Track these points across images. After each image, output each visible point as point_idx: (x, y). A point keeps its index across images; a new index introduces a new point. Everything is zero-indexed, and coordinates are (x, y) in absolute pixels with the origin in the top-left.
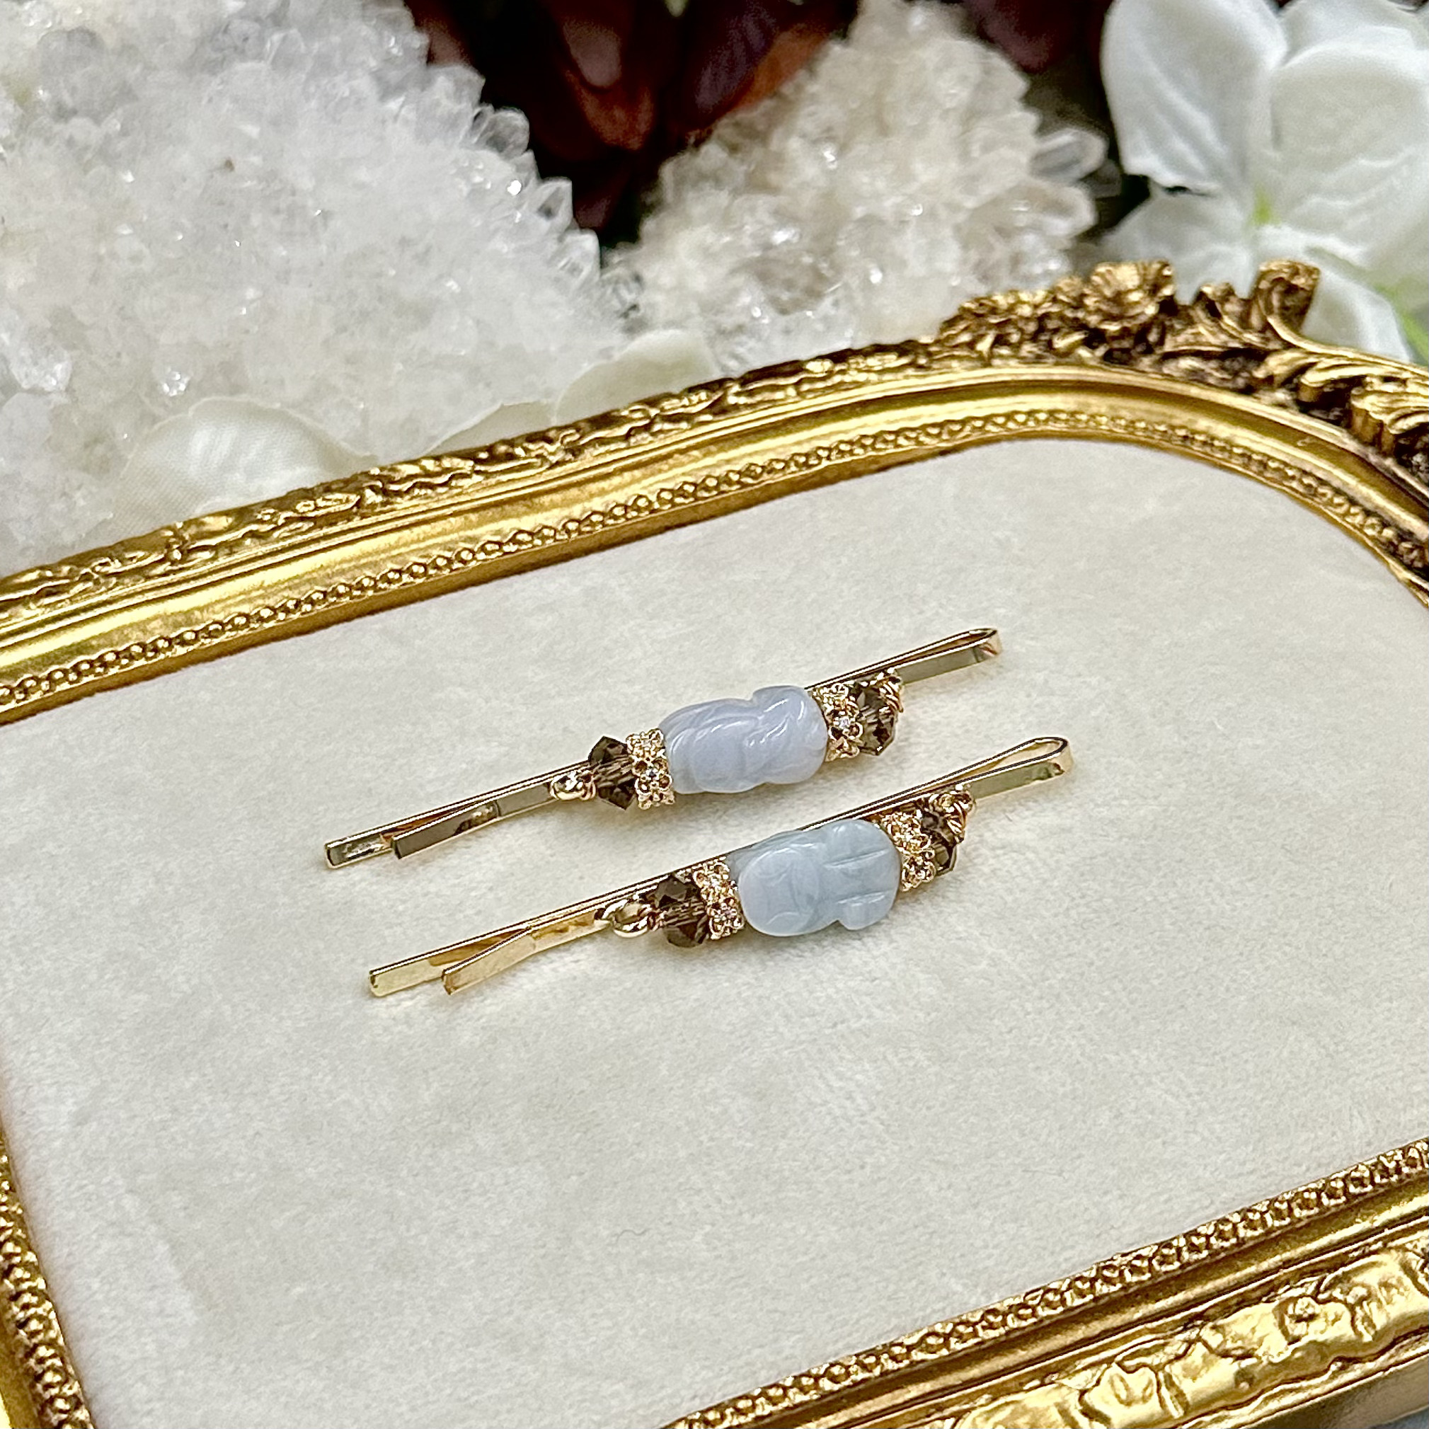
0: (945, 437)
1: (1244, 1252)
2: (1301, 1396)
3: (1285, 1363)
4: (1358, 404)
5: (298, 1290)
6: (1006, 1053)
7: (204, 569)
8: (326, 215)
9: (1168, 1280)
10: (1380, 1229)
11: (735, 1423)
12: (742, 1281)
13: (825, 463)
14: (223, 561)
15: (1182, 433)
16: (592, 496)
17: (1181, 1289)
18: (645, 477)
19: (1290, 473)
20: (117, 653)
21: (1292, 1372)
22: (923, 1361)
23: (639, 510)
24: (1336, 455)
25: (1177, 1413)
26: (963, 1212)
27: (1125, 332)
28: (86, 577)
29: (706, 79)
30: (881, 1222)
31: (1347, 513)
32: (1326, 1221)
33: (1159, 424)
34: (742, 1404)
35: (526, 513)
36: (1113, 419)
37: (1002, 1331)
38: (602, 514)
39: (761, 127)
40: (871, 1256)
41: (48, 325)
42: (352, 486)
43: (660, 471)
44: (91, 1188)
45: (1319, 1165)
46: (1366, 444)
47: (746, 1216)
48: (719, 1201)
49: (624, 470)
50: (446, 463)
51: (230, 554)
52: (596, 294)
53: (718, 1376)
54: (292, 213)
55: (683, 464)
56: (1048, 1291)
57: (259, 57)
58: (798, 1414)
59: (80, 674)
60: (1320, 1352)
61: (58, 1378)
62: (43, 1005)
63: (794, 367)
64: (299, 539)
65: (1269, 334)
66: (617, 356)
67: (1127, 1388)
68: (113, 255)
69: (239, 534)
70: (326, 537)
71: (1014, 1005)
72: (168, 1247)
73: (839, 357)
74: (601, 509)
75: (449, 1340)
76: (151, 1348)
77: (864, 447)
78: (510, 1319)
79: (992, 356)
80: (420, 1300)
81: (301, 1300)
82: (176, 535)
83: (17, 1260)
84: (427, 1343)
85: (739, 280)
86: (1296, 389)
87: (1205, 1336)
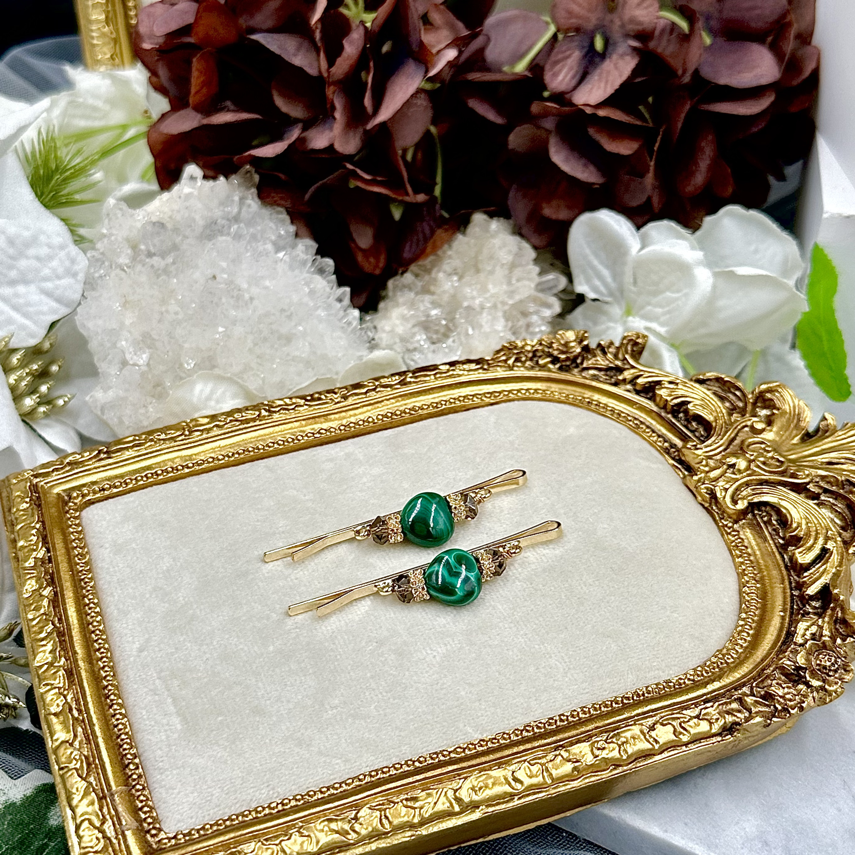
0: (492, 398)
1: (582, 723)
2: (598, 778)
3: (592, 765)
4: (658, 392)
5: (220, 718)
6: (496, 643)
7: (198, 439)
8: (252, 299)
9: (550, 732)
10: (634, 717)
11: (382, 776)
12: (388, 724)
13: (444, 407)
14: (205, 436)
15: (588, 400)
16: (351, 416)
17: (555, 735)
18: (372, 409)
19: (629, 418)
20: (162, 471)
21: (594, 769)
22: (455, 757)
23: (369, 422)
24: (649, 412)
25: (549, 781)
26: (475, 702)
27: (567, 359)
28: (152, 440)
29: (407, 248)
30: (443, 704)
31: (651, 436)
32: (614, 712)
33: (579, 396)
34: (385, 770)
35: (324, 422)
36: (560, 393)
37: (486, 748)
38: (354, 423)
39: (428, 267)
40: (437, 717)
41: (141, 338)
42: (257, 408)
43: (378, 407)
44: (144, 676)
45: (614, 692)
46: (661, 408)
47: (391, 700)
49: (364, 406)
50: (294, 400)
51: (208, 433)
52: (358, 333)
53: (376, 759)
54: (238, 298)
55: (387, 405)
56: (505, 733)
57: (228, 234)
58: (405, 775)
59: (147, 478)
60: (606, 762)
61: (128, 747)
62: (128, 606)
63: (434, 367)
64: (235, 428)
65: (625, 362)
66: (365, 359)
67: (530, 770)
68: (167, 311)
69: (212, 425)
70: (245, 428)
71: (501, 624)
72: (172, 700)
73: (452, 364)
74: (354, 421)
75: (276, 740)
76: (164, 737)
77: (460, 401)
78: (299, 734)
79: (514, 366)
80: (266, 725)
81: (221, 722)
82: (187, 425)
83: (115, 702)
84: (267, 741)
85: (416, 329)
86: (635, 384)
87: (562, 753)
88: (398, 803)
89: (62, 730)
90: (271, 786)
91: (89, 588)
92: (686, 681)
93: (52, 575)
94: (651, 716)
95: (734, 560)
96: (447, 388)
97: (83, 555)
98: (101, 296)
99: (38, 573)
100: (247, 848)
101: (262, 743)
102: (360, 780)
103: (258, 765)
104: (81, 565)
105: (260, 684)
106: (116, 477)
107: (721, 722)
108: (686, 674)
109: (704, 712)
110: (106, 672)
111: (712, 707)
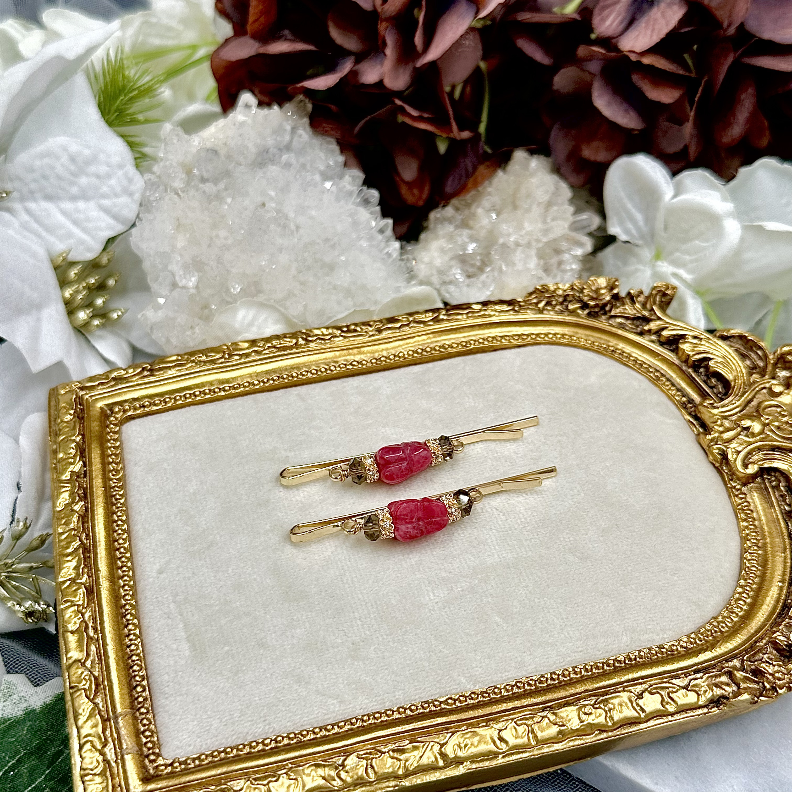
0: (520, 340)
1: (571, 683)
2: (582, 742)
3: (577, 730)
4: (681, 346)
5: (227, 648)
7: (237, 363)
9: (540, 691)
10: (623, 683)
11: (373, 722)
12: (385, 667)
13: (472, 346)
14: (243, 360)
15: (612, 349)
16: (383, 350)
17: (545, 695)
18: (404, 344)
19: (651, 370)
20: (200, 392)
21: (580, 733)
22: (445, 708)
23: (400, 357)
24: (670, 364)
25: (533, 743)
26: (470, 652)
27: (597, 306)
28: (193, 361)
31: (670, 389)
32: (605, 675)
33: (604, 344)
34: (377, 715)
35: (357, 354)
36: (586, 340)
37: (476, 701)
38: (386, 357)
39: (469, 202)
40: (433, 665)
41: (191, 262)
42: (295, 336)
43: (410, 343)
44: (160, 599)
46: (682, 362)
47: (391, 643)
49: (396, 340)
50: (330, 331)
51: (246, 358)
52: (398, 264)
53: (371, 703)
55: (419, 341)
56: (496, 688)
57: (279, 163)
58: (396, 722)
59: (186, 398)
60: (591, 727)
62: (154, 526)
63: (467, 306)
64: (272, 355)
65: (652, 313)
66: (401, 294)
67: (516, 732)
68: (217, 236)
69: (250, 350)
70: (283, 355)
72: (183, 625)
73: (485, 304)
74: (386, 355)
75: (277, 675)
76: (172, 662)
77: (488, 341)
78: (299, 670)
79: (544, 309)
80: (268, 659)
81: (227, 652)
82: (228, 348)
83: (130, 622)
84: (269, 675)
85: (453, 262)
86: (659, 336)
87: (549, 715)
88: (385, 753)
89: (76, 648)
90: (267, 722)
91: (119, 505)
92: (679, 647)
93: (85, 490)
94: (641, 683)
95: (738, 523)
96: (477, 328)
97: (117, 472)
98: (155, 218)
99: (72, 487)
100: (237, 785)
101: (264, 676)
102: (352, 724)
103: (257, 698)
104: (115, 481)
105: (268, 617)
106: (157, 395)
107: (709, 695)
108: (679, 640)
109: (693, 683)
110: (126, 590)
111: (701, 678)
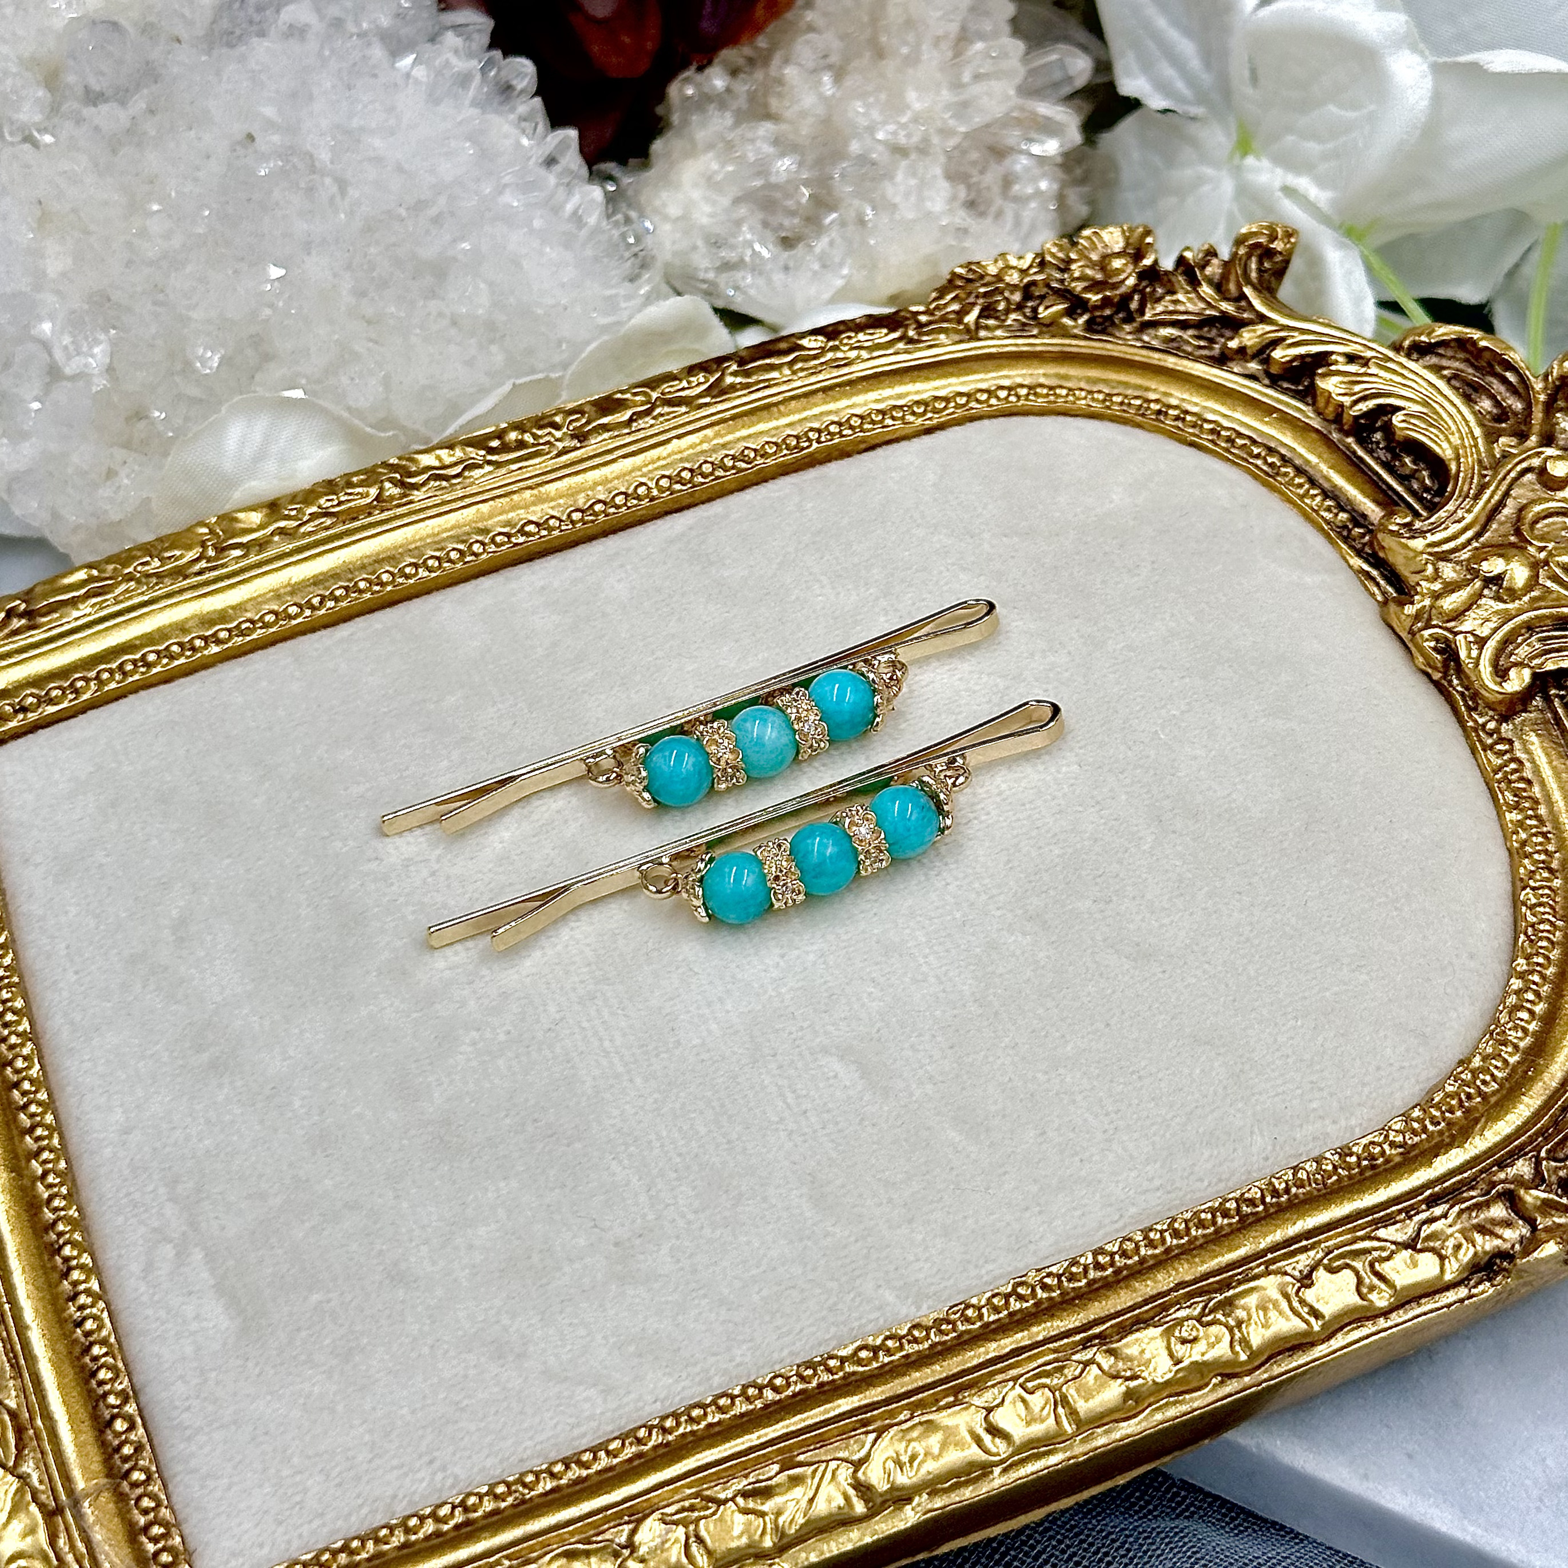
0: (929, 415)
1: (1143, 1269)
2: (1183, 1409)
3: (1167, 1383)
4: (1323, 384)
5: (316, 1298)
7: (237, 566)
9: (1073, 1299)
10: (1264, 1253)
11: (689, 1429)
12: (702, 1292)
13: (815, 445)
15: (1157, 407)
17: (1083, 1307)
18: (646, 464)
19: (1256, 451)
20: (158, 652)
21: (1176, 1388)
22: (854, 1373)
23: (639, 497)
24: (1301, 431)
25: (1069, 1428)
26: (899, 1227)
27: (1106, 302)
28: (129, 577)
31: (1307, 495)
32: (1220, 1238)
33: (1136, 397)
34: (696, 1413)
35: (534, 503)
36: (1091, 392)
37: (926, 1345)
38: (604, 502)
40: (814, 1270)
41: (87, 308)
42: (372, 478)
43: (660, 457)
44: (137, 1196)
45: (1220, 1180)
46: (1328, 422)
47: (707, 1231)
48: (683, 1216)
49: (625, 456)
50: (460, 452)
51: (260, 551)
53: (677, 1381)
55: (681, 451)
56: (967, 1307)
57: (275, 31)
58: (743, 1424)
59: (125, 674)
60: (1201, 1370)
61: (110, 1375)
62: (94, 1016)
63: (791, 343)
64: (324, 534)
65: (1243, 303)
67: (1027, 1406)
69: (269, 530)
70: (348, 532)
72: (203, 1253)
73: (831, 332)
74: (603, 497)
75: (446, 1347)
76: (189, 1350)
77: (851, 427)
78: (498, 1328)
79: (978, 326)
80: (419, 1309)
81: (318, 1307)
82: (211, 532)
83: (74, 1262)
84: (426, 1350)
85: (743, 211)
86: (1267, 361)
87: (1099, 1358)
88: (725, 1502)
92: (1386, 1147)
94: (1305, 1249)
95: (1501, 817)
96: (820, 396)
101: (413, 1355)
102: (639, 1441)
103: (405, 1411)
105: (405, 1205)
106: (52, 675)
107: (1466, 1255)
108: (1385, 1130)
109: (1426, 1231)
110: (50, 1186)
111: (1445, 1216)
